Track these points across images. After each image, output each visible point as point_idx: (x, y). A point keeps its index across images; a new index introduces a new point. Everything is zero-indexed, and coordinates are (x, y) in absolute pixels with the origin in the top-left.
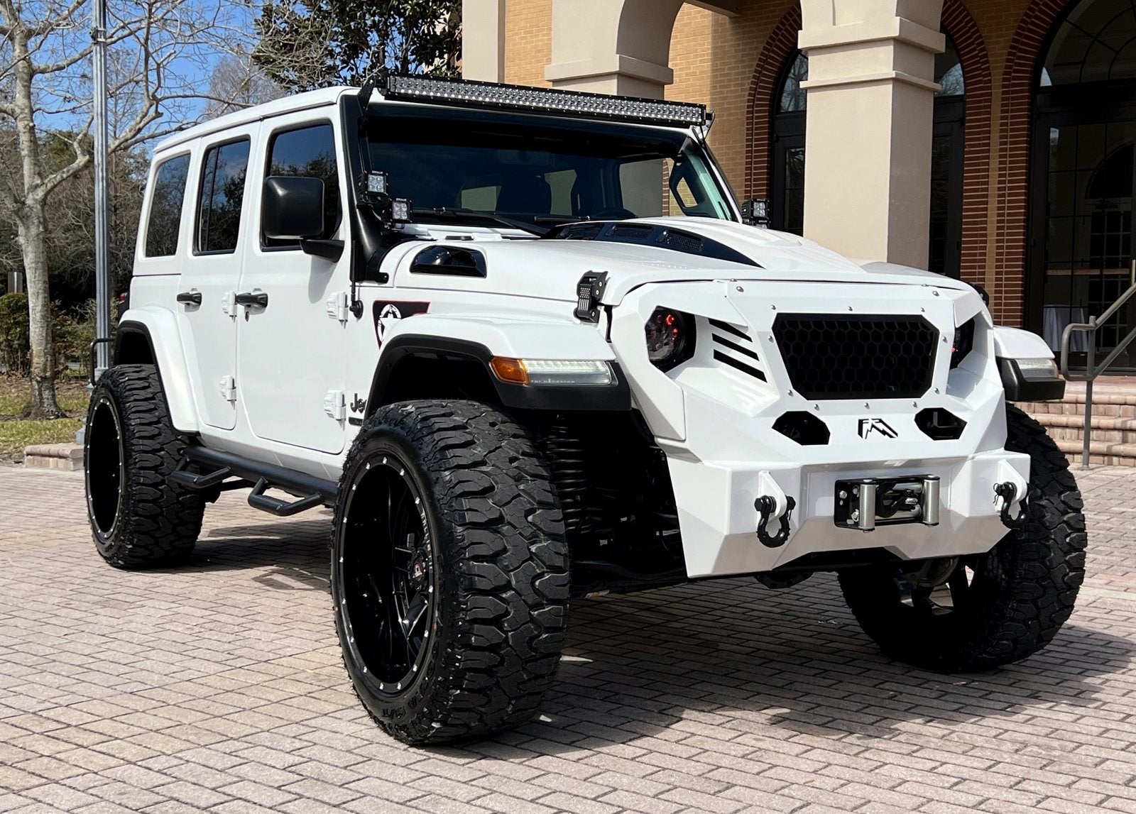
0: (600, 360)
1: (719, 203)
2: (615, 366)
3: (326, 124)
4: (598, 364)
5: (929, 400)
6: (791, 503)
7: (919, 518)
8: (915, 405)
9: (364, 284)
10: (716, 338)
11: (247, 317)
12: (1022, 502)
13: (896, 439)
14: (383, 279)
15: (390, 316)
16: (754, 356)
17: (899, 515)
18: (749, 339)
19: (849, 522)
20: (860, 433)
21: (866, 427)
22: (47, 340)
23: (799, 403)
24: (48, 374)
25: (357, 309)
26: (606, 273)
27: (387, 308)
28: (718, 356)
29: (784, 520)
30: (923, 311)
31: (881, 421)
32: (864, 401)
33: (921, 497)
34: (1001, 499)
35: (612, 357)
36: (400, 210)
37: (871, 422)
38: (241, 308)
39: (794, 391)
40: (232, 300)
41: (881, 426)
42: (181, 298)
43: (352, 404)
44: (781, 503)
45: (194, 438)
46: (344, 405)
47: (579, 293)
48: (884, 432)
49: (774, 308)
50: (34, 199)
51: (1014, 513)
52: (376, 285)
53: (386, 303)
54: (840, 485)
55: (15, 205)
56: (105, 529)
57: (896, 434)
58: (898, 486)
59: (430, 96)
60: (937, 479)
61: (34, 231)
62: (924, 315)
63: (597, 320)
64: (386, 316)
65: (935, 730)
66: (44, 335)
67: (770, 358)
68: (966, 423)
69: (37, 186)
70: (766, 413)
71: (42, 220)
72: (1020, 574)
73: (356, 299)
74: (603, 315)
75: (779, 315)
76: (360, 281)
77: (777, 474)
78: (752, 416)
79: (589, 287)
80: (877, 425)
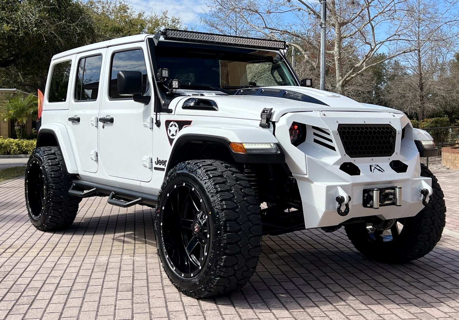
2: (278, 146)
3: (140, 49)
4: (272, 144)
5: (394, 157)
6: (350, 199)
7: (394, 204)
8: (389, 159)
9: (161, 113)
10: (315, 134)
11: (103, 127)
12: (430, 197)
13: (384, 173)
14: (170, 111)
15: (173, 126)
16: (331, 141)
17: (387, 202)
18: (329, 134)
19: (368, 205)
20: (371, 171)
21: (372, 168)
23: (348, 159)
25: (158, 124)
26: (272, 109)
27: (172, 123)
28: (316, 141)
29: (347, 205)
30: (390, 122)
31: (378, 166)
32: (371, 158)
33: (394, 194)
34: (422, 195)
35: (277, 142)
36: (175, 84)
37: (374, 166)
38: (101, 124)
39: (346, 155)
40: (96, 120)
42: (70, 119)
43: (155, 162)
44: (346, 200)
45: (76, 176)
46: (152, 162)
47: (261, 117)
48: (379, 170)
49: (337, 122)
51: (427, 200)
52: (167, 114)
53: (171, 121)
54: (365, 191)
57: (384, 171)
58: (387, 191)
60: (400, 188)
62: (391, 124)
63: (269, 127)
64: (171, 126)
67: (336, 142)
68: (408, 166)
70: (335, 164)
72: (423, 223)
73: (158, 119)
74: (272, 125)
75: (339, 125)
76: (160, 112)
77: (343, 187)
78: (332, 164)
79: (266, 114)
80: (377, 167)
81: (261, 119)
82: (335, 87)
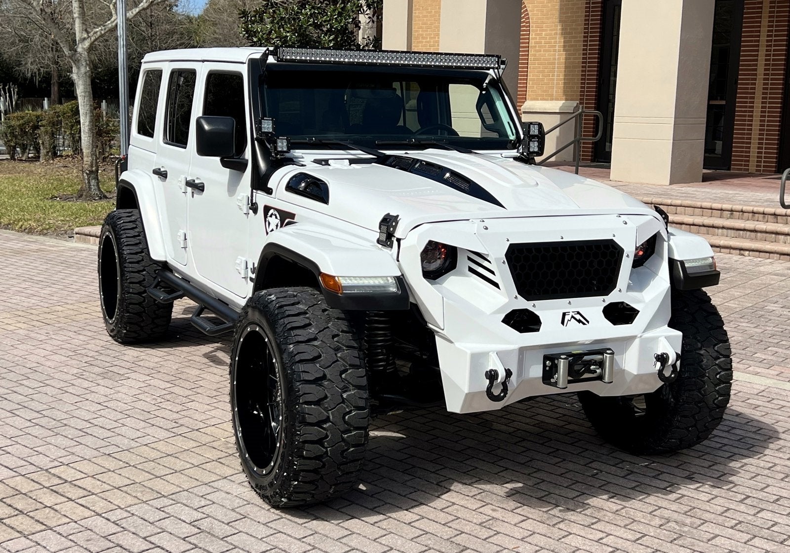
0: (390, 277)
1: (508, 123)
2: (401, 281)
4: (389, 278)
5: (614, 297)
6: (509, 373)
7: (600, 378)
8: (604, 301)
9: (259, 192)
10: (470, 260)
11: (193, 195)
13: (588, 325)
14: (269, 191)
15: (274, 217)
16: (493, 273)
17: (586, 376)
18: (490, 262)
19: (552, 380)
20: (563, 323)
21: (567, 317)
22: (93, 145)
23: (522, 304)
24: (94, 169)
25: (254, 208)
26: (398, 216)
27: (271, 211)
28: (471, 270)
29: (504, 384)
30: (614, 236)
31: (578, 313)
32: (567, 300)
33: (601, 364)
34: (658, 363)
35: (399, 274)
36: (282, 144)
37: (571, 314)
38: (189, 189)
39: (519, 296)
40: (184, 183)
41: (578, 317)
42: (155, 172)
43: (251, 268)
44: (502, 374)
46: (247, 268)
47: (380, 228)
48: (579, 321)
49: (508, 240)
50: (83, 48)
51: (667, 373)
52: (266, 194)
53: (271, 208)
54: (546, 358)
55: (70, 52)
57: (588, 322)
58: (586, 358)
59: (307, 60)
60: (613, 353)
61: (83, 70)
62: (614, 239)
63: (391, 246)
64: (271, 216)
65: (613, 505)
66: (91, 142)
68: (639, 312)
69: (84, 39)
70: (496, 311)
71: (88, 62)
72: (683, 399)
73: (254, 202)
74: (395, 243)
75: (510, 244)
76: (257, 189)
77: (501, 355)
78: (488, 313)
79: (386, 226)
80: (575, 316)
81: (379, 231)
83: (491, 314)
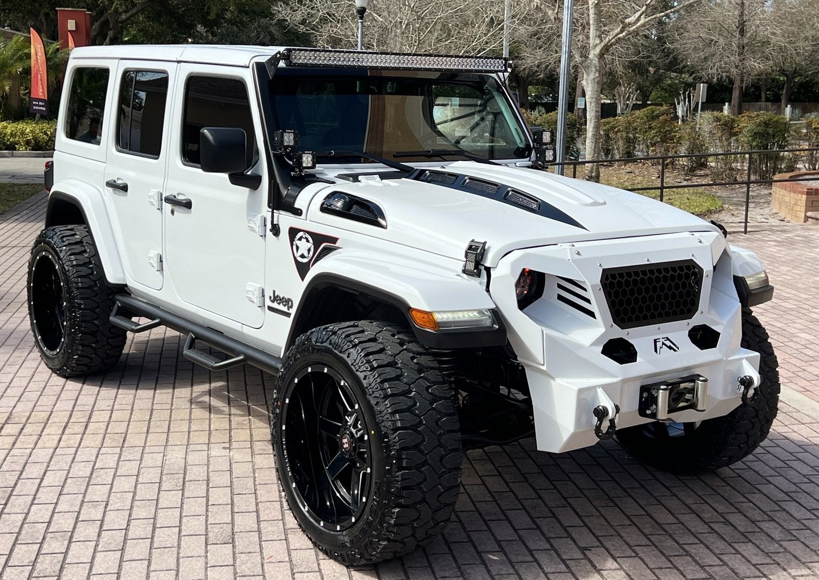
0: (485, 310)
2: (496, 314)
3: (241, 81)
4: (484, 312)
5: (697, 320)
6: (617, 409)
7: (692, 406)
8: (688, 325)
9: (281, 212)
10: (560, 286)
11: (173, 212)
12: (755, 389)
13: (679, 352)
14: (298, 212)
15: (304, 240)
16: (588, 301)
17: (681, 405)
18: (585, 290)
19: (649, 412)
20: (656, 351)
21: (659, 344)
23: (618, 333)
25: (276, 230)
26: (485, 242)
27: (300, 234)
28: (560, 298)
29: (612, 421)
30: (693, 255)
31: (668, 339)
32: (657, 326)
33: (692, 391)
34: (743, 387)
35: (494, 306)
36: (307, 159)
37: (662, 340)
38: (168, 207)
39: (614, 324)
40: (157, 198)
41: (668, 343)
42: (109, 184)
43: (270, 297)
44: (611, 411)
45: (123, 289)
46: (263, 296)
47: (466, 256)
48: (670, 348)
49: (600, 266)
51: (750, 395)
52: (293, 215)
53: (300, 230)
54: (644, 389)
56: (52, 348)
57: (678, 348)
58: (682, 386)
59: (320, 64)
60: (705, 381)
62: (694, 259)
63: (479, 275)
64: (300, 239)
67: (598, 302)
70: (594, 344)
73: (275, 222)
74: (484, 273)
75: (604, 270)
76: (278, 209)
77: (606, 388)
78: (588, 345)
79: (474, 254)
80: (665, 342)
81: (465, 260)
82: (588, 57)
83: (591, 345)
